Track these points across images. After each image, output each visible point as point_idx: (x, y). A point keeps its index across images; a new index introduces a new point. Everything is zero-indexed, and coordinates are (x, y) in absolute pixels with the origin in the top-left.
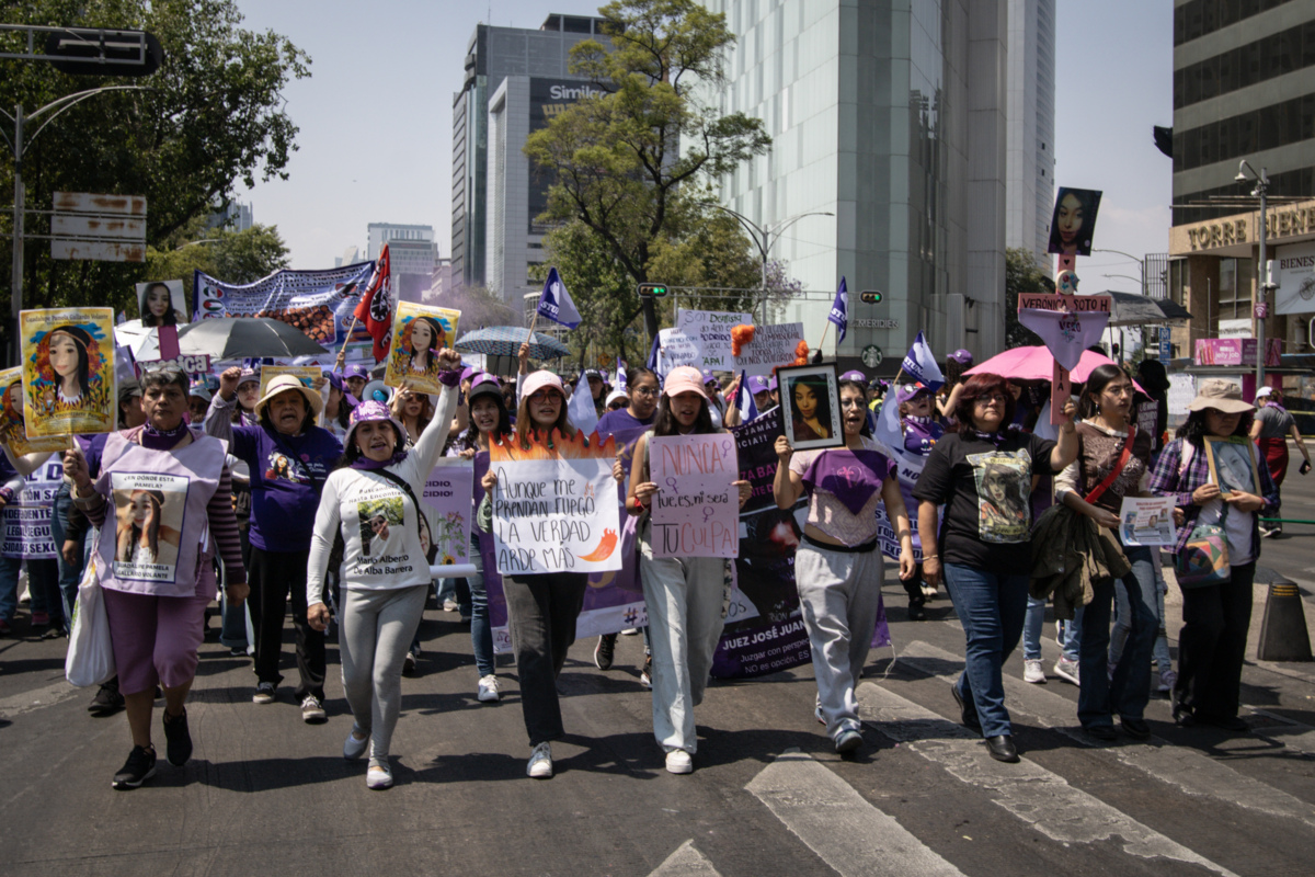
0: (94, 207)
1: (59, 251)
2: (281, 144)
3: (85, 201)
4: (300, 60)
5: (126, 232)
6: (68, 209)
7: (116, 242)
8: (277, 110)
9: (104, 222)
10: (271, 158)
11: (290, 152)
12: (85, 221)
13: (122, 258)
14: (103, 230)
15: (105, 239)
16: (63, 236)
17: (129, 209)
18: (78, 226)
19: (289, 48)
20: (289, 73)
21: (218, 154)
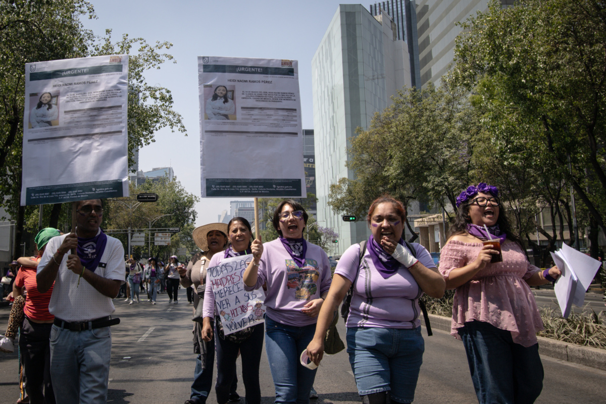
0: (162, 236)
1: (156, 244)
2: (194, 216)
3: (160, 235)
4: (198, 199)
5: (167, 240)
6: (157, 236)
7: (165, 242)
8: (193, 209)
9: (163, 238)
10: (192, 220)
11: (196, 218)
12: (160, 238)
13: (167, 244)
14: (163, 240)
15: (164, 241)
16: (157, 241)
17: (168, 235)
18: (159, 239)
19: (195, 197)
20: (195, 202)
21: (182, 219)
